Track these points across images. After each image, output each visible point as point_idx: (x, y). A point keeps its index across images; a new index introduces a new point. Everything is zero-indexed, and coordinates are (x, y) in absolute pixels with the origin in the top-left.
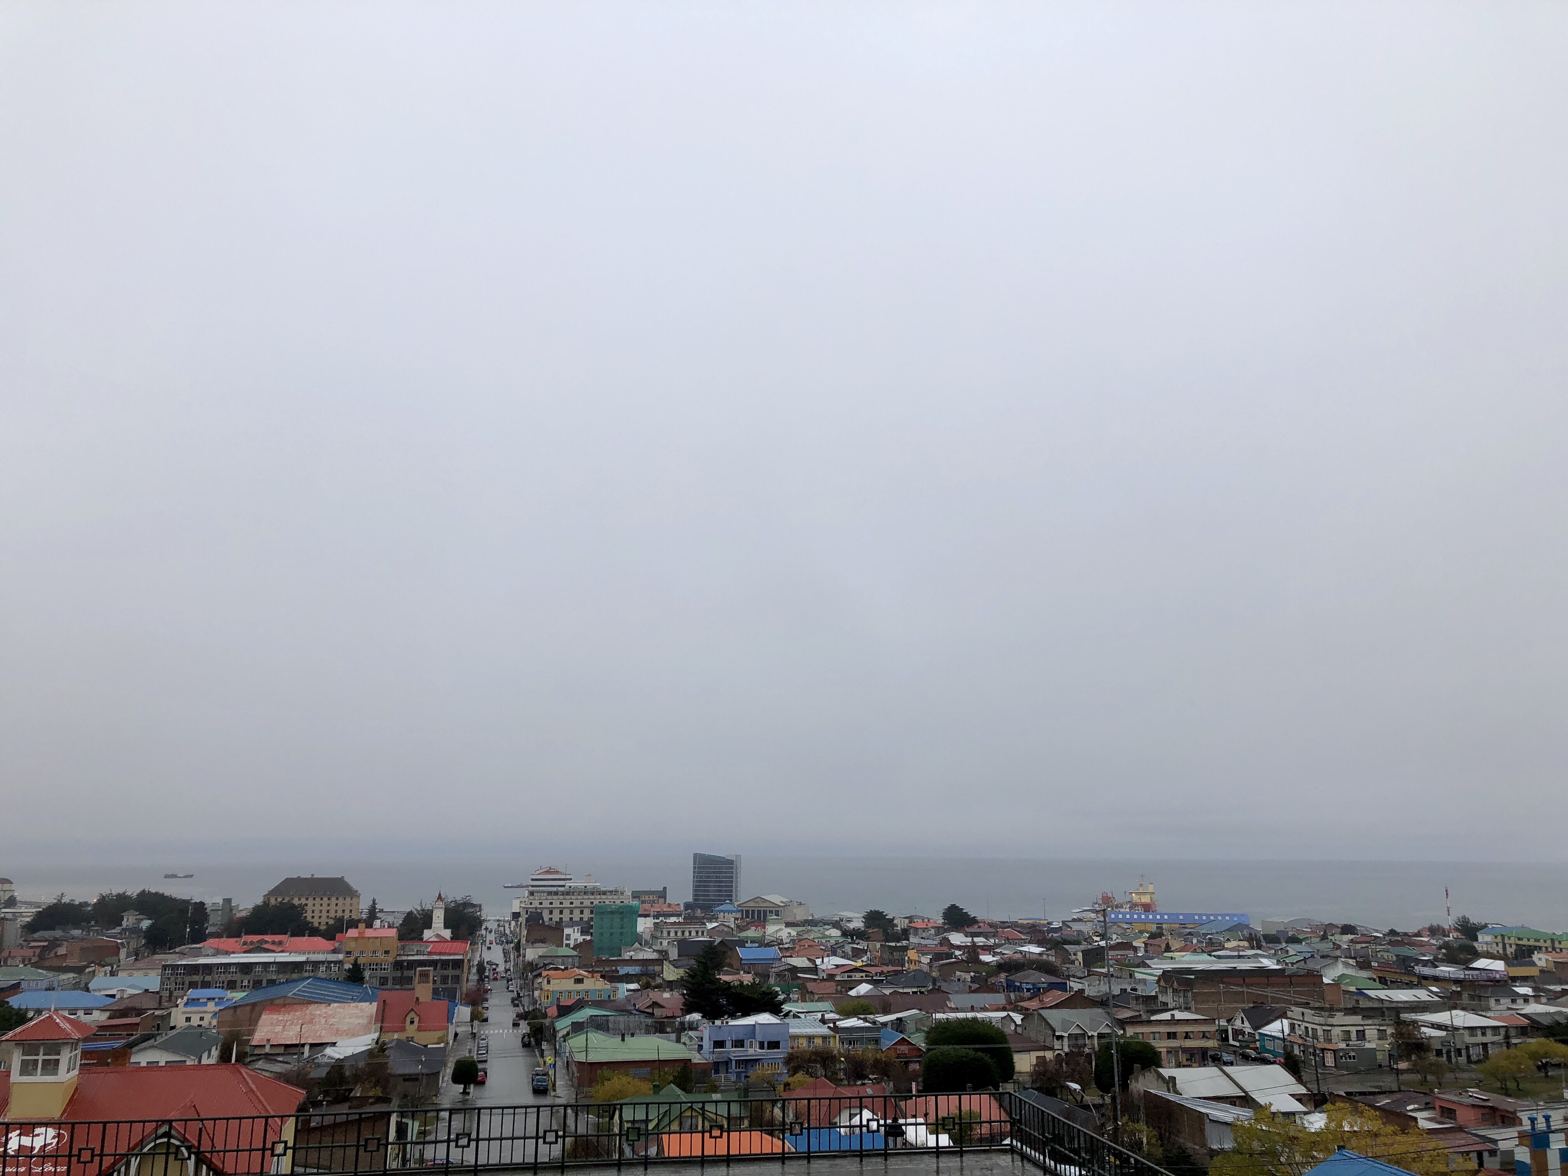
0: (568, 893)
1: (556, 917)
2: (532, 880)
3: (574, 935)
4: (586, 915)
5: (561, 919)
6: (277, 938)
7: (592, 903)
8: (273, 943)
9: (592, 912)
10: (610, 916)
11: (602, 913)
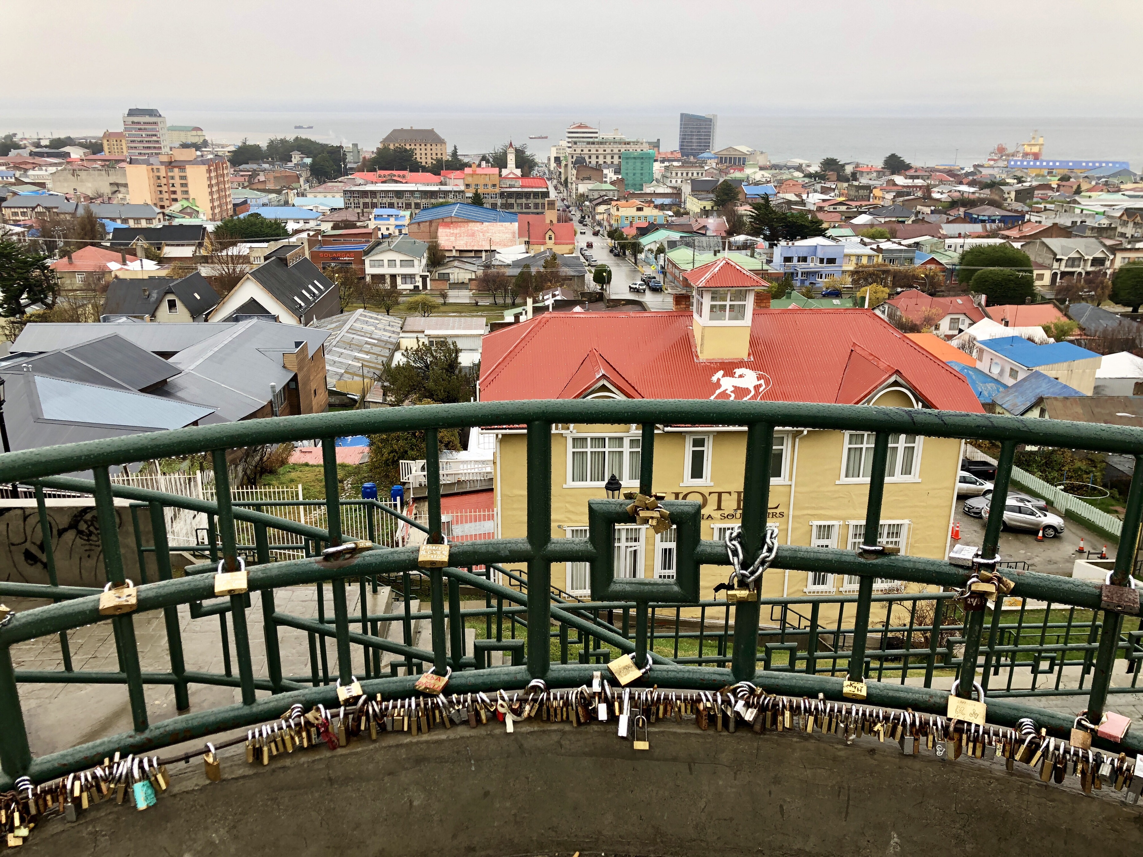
0: (602, 143)
1: (594, 161)
2: (569, 132)
3: (610, 175)
4: (616, 160)
5: (597, 162)
6: (401, 173)
7: (620, 151)
8: (399, 176)
9: (620, 158)
10: (633, 160)
11: (627, 158)
